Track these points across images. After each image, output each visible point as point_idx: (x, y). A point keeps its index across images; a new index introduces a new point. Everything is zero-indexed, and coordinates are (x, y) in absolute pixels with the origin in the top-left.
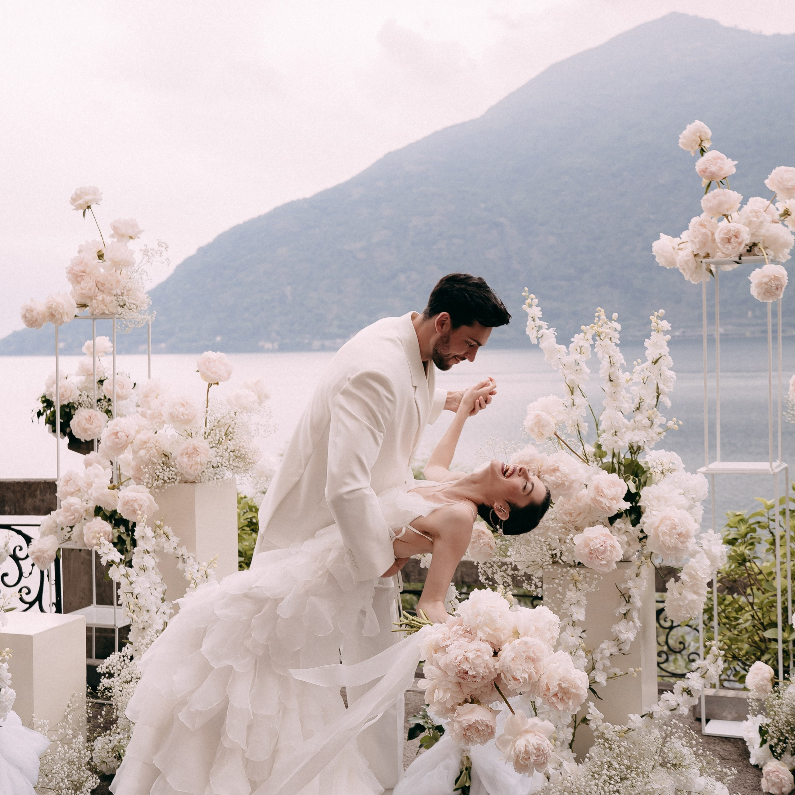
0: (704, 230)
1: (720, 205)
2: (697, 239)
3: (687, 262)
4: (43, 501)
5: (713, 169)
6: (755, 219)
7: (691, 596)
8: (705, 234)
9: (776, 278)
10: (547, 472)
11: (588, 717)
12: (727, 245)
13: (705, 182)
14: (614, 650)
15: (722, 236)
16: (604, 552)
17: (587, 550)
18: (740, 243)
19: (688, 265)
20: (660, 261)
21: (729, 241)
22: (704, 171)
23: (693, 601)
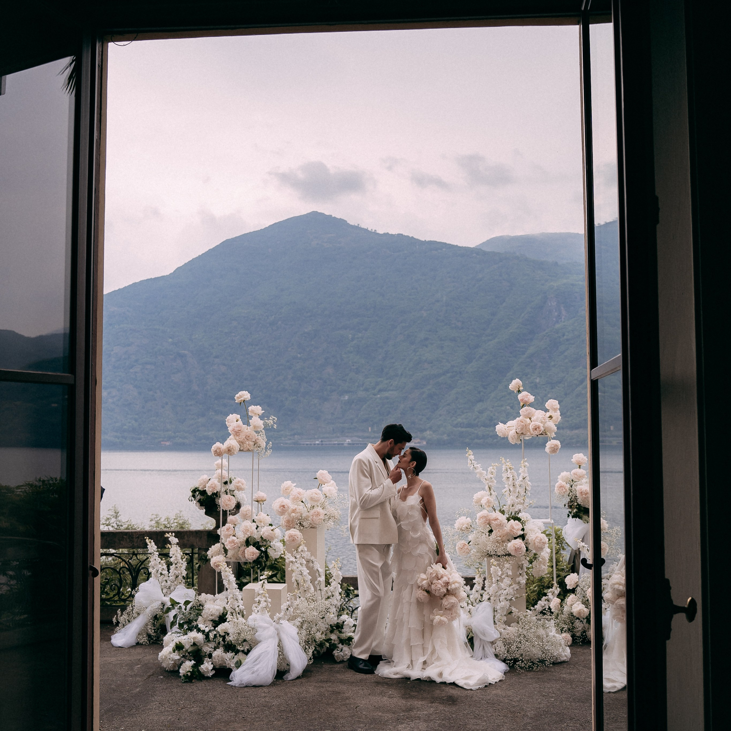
0: (522, 424)
1: (529, 414)
2: (520, 427)
3: (514, 436)
4: (188, 540)
5: (526, 399)
6: (544, 421)
7: (543, 567)
8: (522, 425)
9: (557, 446)
10: (493, 520)
11: (512, 611)
12: (535, 431)
13: (522, 404)
14: (518, 587)
15: (533, 427)
16: (521, 549)
17: (514, 548)
18: (541, 431)
19: (515, 437)
20: (500, 434)
21: (536, 429)
22: (522, 400)
23: (544, 569)
